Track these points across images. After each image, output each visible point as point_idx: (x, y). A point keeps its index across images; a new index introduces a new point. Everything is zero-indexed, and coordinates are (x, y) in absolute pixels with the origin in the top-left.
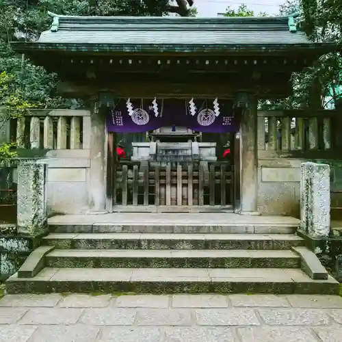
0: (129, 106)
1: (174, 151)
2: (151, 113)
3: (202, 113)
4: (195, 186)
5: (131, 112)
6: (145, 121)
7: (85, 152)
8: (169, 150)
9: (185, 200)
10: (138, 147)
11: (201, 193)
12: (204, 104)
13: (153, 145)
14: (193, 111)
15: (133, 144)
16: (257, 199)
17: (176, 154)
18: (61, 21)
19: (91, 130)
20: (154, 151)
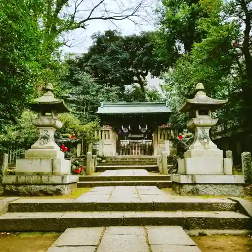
0: (122, 127)
2: (128, 129)
3: (143, 129)
4: (141, 150)
5: (123, 129)
6: (127, 131)
7: (110, 140)
9: (138, 153)
11: (143, 151)
12: (143, 127)
13: (128, 141)
14: (140, 128)
15: (121, 141)
16: (158, 152)
18: (104, 104)
19: (112, 134)
20: (129, 143)
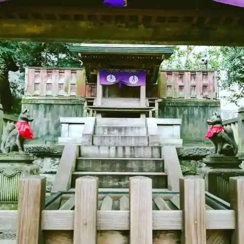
1: (120, 129)
8: (114, 128)
10: (70, 124)
17: (123, 134)
